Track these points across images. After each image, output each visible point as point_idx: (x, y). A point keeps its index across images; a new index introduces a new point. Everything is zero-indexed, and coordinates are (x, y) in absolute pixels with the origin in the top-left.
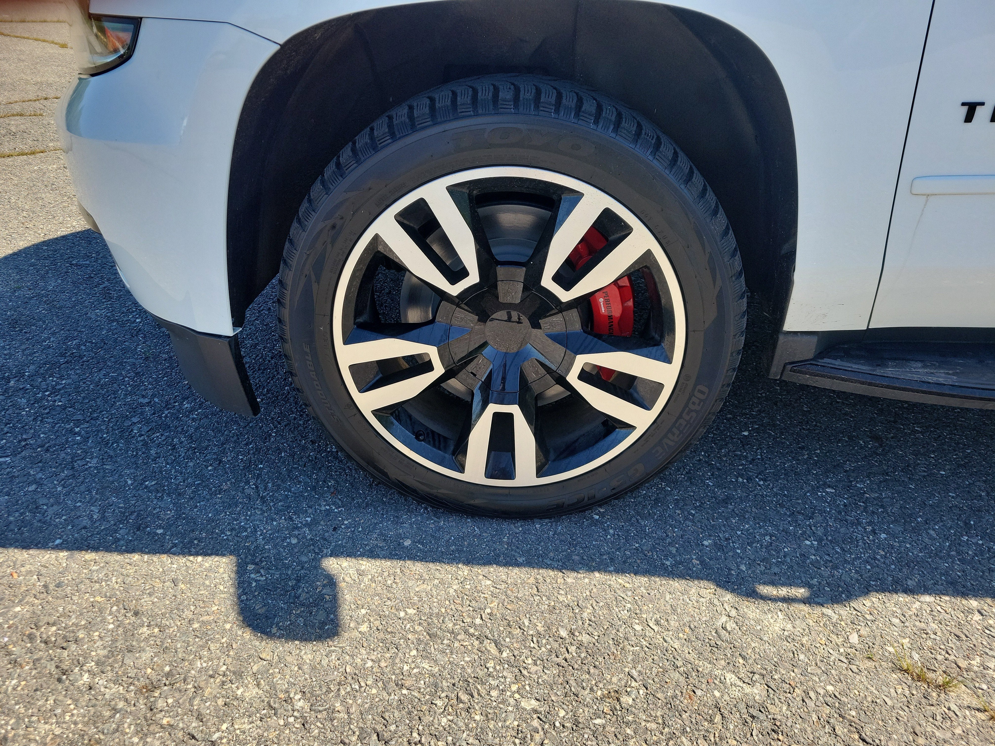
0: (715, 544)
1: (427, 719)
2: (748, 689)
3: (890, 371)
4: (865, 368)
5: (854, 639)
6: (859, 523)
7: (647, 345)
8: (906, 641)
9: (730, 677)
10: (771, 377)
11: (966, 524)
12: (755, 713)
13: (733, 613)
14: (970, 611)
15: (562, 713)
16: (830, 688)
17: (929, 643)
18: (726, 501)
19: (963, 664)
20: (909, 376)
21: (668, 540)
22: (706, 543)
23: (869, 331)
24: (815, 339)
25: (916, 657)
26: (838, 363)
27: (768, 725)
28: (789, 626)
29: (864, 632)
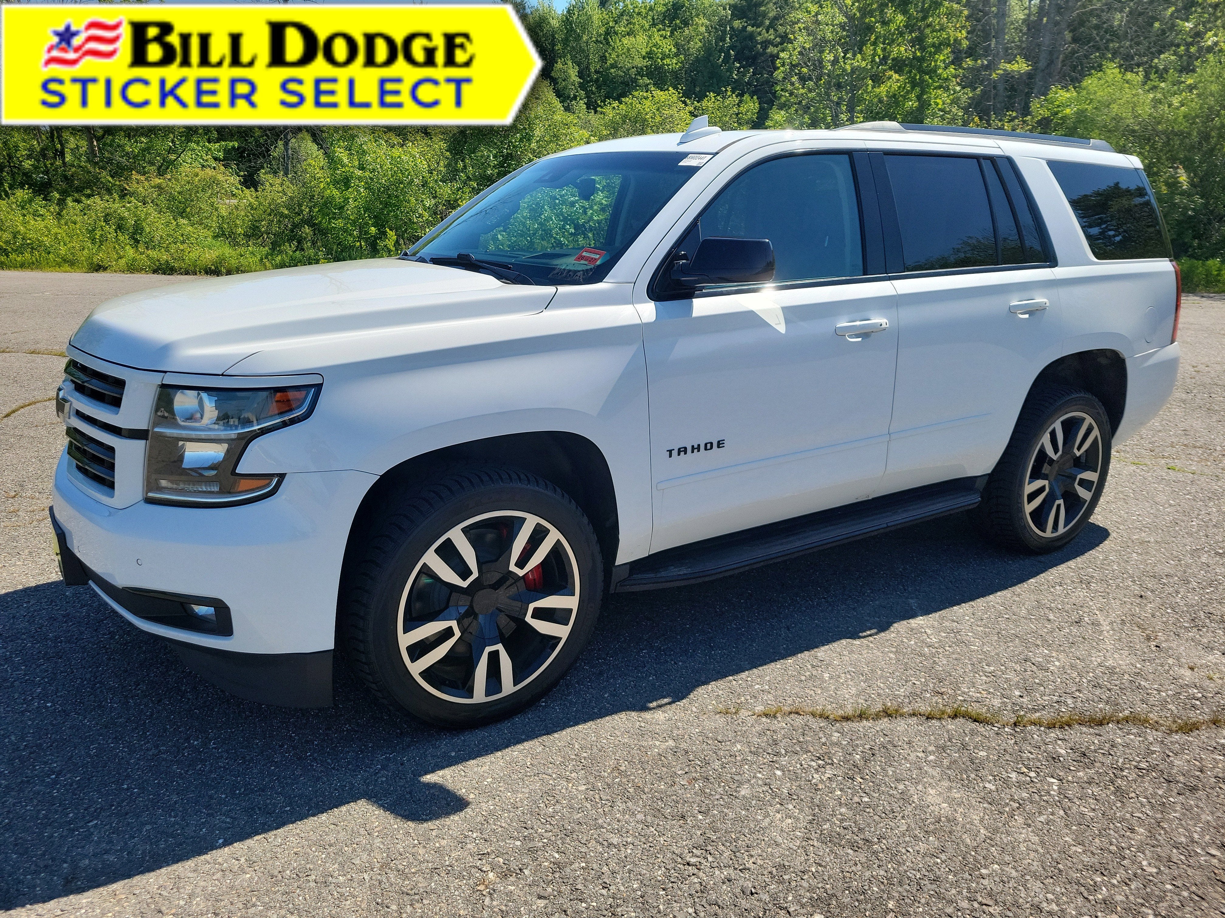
0: (611, 695)
1: (542, 813)
2: (667, 744)
3: (663, 574)
4: (652, 575)
5: (694, 709)
6: (667, 662)
7: (561, 589)
8: (714, 702)
9: (657, 743)
10: (610, 592)
11: (711, 646)
12: (676, 750)
13: (640, 719)
14: (731, 681)
15: (600, 784)
16: (697, 730)
17: (723, 699)
18: (601, 673)
19: (739, 701)
20: (672, 574)
21: (588, 701)
22: (606, 696)
23: (650, 556)
24: (628, 566)
25: (721, 706)
26: (639, 576)
27: (683, 752)
28: (666, 715)
29: (696, 705)
